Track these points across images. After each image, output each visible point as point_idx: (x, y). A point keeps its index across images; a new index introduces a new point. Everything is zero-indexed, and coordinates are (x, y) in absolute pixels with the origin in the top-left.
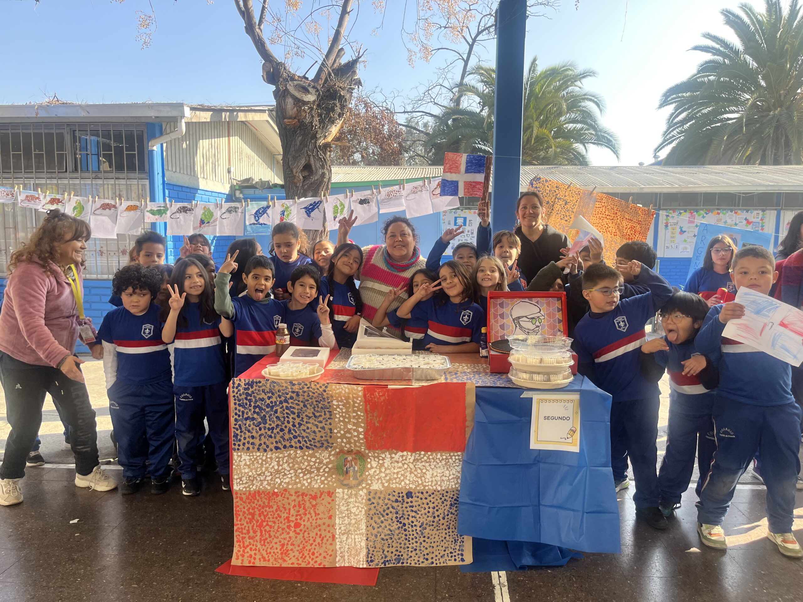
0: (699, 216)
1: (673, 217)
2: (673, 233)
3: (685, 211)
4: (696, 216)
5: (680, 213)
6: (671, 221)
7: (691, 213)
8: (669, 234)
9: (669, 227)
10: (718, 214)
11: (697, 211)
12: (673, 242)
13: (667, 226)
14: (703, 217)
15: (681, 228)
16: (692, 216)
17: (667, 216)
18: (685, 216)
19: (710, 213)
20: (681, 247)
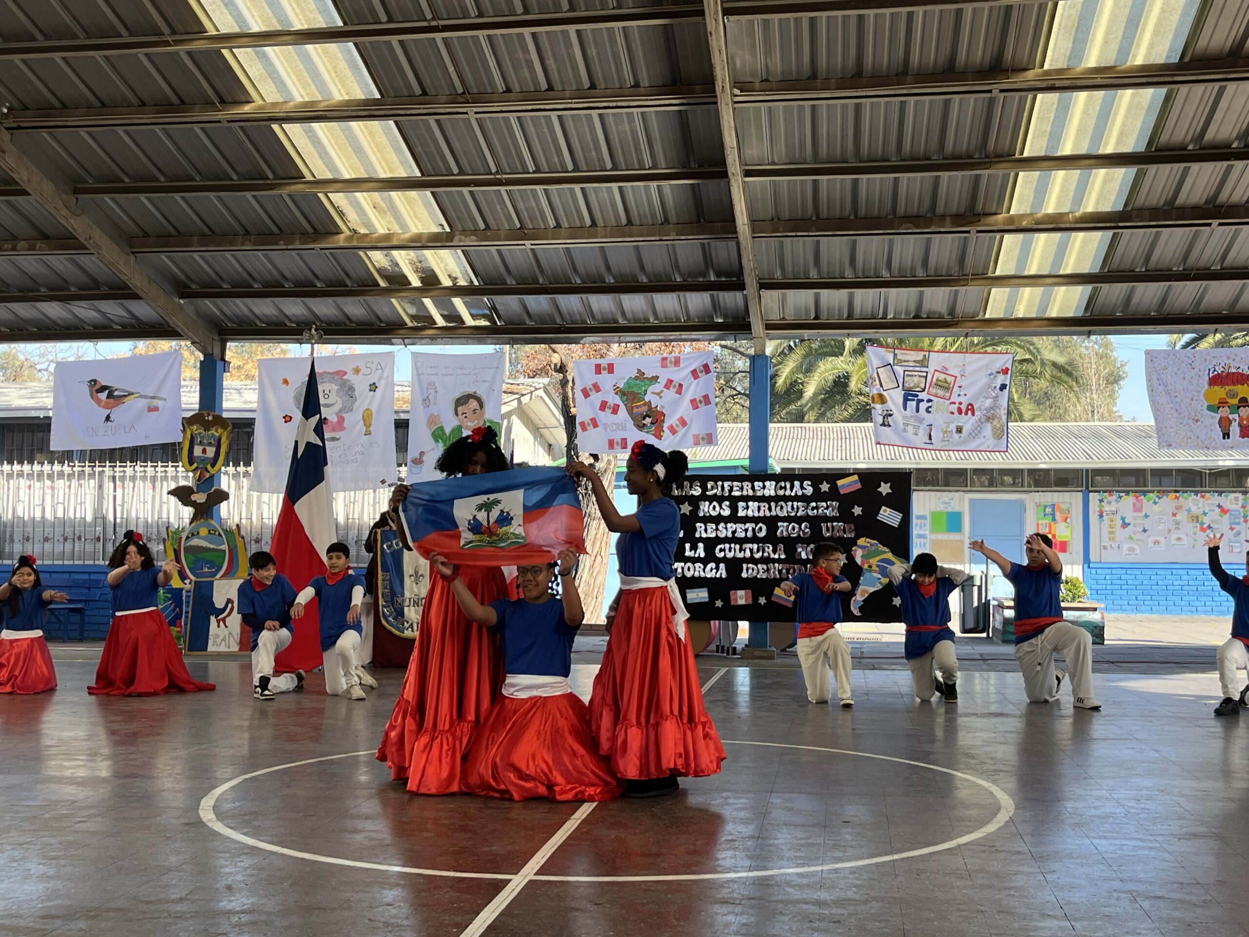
0: (1148, 500)
1: (1109, 503)
2: (1111, 527)
3: (1127, 493)
4: (1145, 501)
5: (1120, 497)
6: (1107, 508)
7: (1137, 497)
8: (1106, 528)
9: (1105, 517)
10: (1177, 498)
11: (1144, 493)
12: (1113, 539)
13: (1101, 516)
14: (1155, 503)
15: (1123, 519)
16: (1138, 501)
17: (1101, 501)
18: (1129, 500)
19: (1165, 497)
20: (1125, 547)
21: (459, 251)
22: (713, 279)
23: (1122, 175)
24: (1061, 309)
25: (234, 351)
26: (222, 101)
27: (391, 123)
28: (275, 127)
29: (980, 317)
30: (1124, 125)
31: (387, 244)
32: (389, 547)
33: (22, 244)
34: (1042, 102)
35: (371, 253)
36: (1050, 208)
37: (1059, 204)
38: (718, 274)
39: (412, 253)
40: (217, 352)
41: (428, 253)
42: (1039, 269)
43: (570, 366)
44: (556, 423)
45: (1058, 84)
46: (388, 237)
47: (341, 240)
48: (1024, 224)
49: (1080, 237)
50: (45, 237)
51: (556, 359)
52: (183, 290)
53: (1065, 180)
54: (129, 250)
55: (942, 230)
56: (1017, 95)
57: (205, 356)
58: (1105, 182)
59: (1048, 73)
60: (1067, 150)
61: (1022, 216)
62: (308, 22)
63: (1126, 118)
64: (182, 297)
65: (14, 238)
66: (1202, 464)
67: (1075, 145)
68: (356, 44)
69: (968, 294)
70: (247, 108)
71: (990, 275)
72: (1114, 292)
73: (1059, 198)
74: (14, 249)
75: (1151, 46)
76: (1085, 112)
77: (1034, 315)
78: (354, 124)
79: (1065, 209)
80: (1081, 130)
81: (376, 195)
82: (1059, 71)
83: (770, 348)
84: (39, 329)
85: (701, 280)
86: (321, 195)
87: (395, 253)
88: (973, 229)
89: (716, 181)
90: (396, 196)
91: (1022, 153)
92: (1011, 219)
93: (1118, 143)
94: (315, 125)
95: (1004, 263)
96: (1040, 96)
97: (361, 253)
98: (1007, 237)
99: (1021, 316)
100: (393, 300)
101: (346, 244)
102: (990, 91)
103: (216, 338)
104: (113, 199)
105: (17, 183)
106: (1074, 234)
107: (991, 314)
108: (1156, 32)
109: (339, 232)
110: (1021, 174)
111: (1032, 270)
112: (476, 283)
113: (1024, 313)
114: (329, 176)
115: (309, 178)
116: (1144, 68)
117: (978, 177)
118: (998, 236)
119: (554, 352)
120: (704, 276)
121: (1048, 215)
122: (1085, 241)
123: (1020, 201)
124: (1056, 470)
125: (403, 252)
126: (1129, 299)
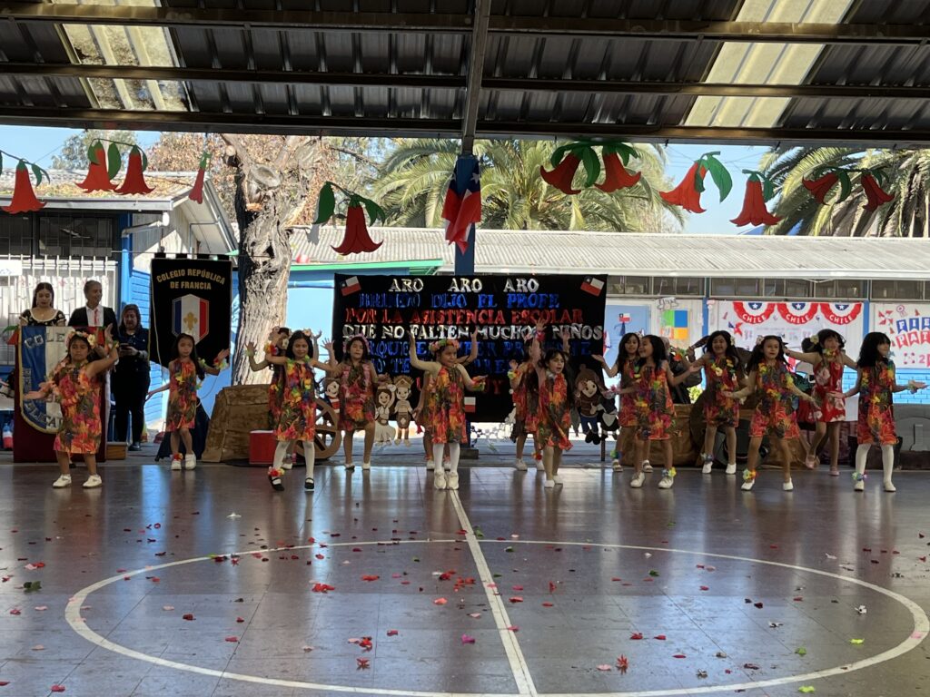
22: (428, 73)
24: (758, 120)
29: (681, 123)
32: (30, 343)
36: (775, 18)
37: (784, 13)
38: (434, 71)
39: (119, 29)
41: (131, 28)
42: (747, 80)
43: (245, 159)
46: (93, 9)
47: (37, 11)
48: (750, 32)
49: (795, 46)
51: (231, 151)
55: (671, 34)
61: (747, 25)
69: (673, 100)
71: (700, 82)
72: (811, 105)
73: (787, 8)
79: (793, 19)
85: (417, 73)
87: (95, 27)
88: (700, 34)
92: (738, 27)
95: (718, 70)
98: (727, 45)
99: (718, 125)
100: (80, 79)
101: (43, 15)
106: (790, 45)
107: (691, 121)
111: (740, 81)
112: (178, 65)
113: (723, 122)
118: (719, 42)
119: (228, 143)
120: (421, 70)
121: (772, 25)
122: (798, 53)
123: (749, 10)
124: (679, 278)
125: (103, 27)
126: (822, 110)
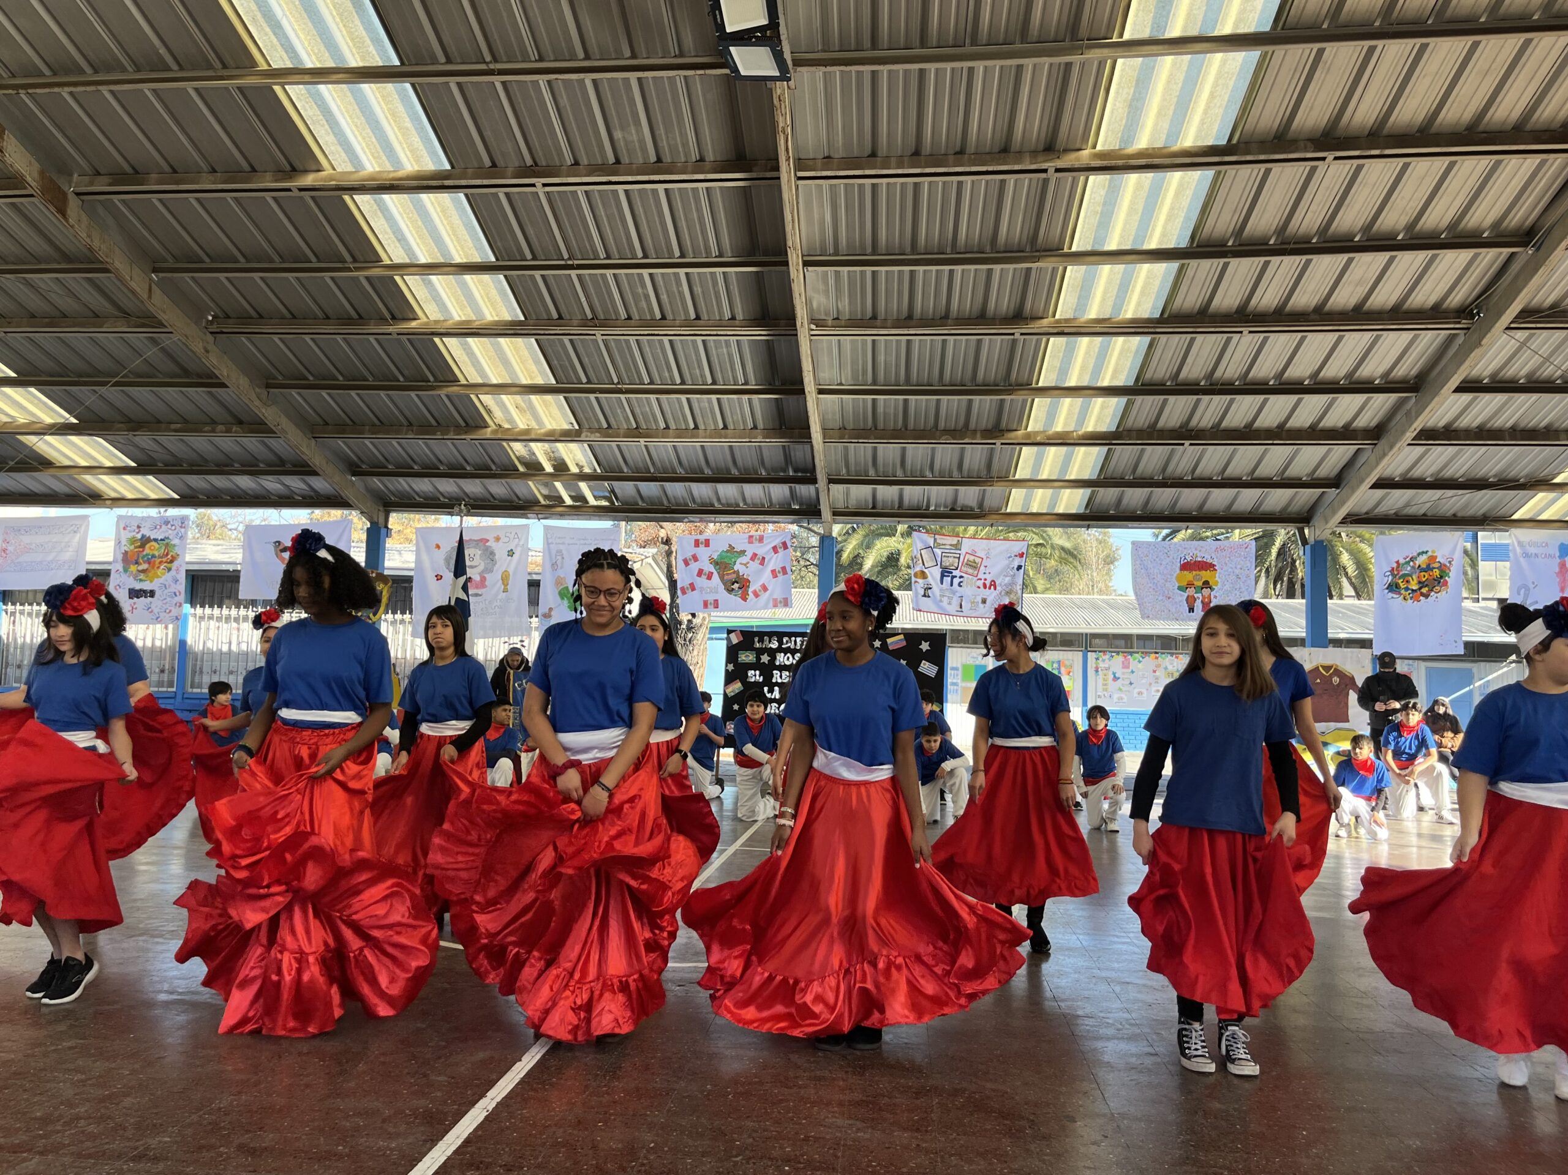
0: (1134, 659)
1: (1103, 661)
2: (1104, 680)
3: (1118, 653)
4: (1131, 659)
5: (1112, 656)
6: (1101, 665)
7: (1125, 657)
8: (1100, 681)
9: (1100, 672)
10: (1156, 658)
11: (1131, 653)
12: (1106, 690)
13: (1097, 671)
14: (1140, 662)
15: (1114, 674)
16: (1126, 660)
17: (1097, 659)
18: (1119, 659)
19: (1147, 657)
20: (1116, 696)
21: (586, 445)
22: (791, 474)
23: (1116, 404)
24: (1066, 507)
25: (396, 520)
26: (394, 318)
27: (533, 340)
28: (437, 340)
29: (1003, 511)
30: (1117, 364)
31: (526, 437)
32: (520, 686)
33: (220, 427)
34: (1054, 344)
35: (513, 444)
36: (1059, 427)
37: (1065, 424)
38: (795, 471)
39: (546, 445)
40: (381, 520)
41: (559, 445)
42: (1049, 475)
43: (674, 540)
44: (661, 585)
45: (1066, 330)
46: (527, 431)
47: (488, 433)
48: (1039, 439)
49: (1082, 450)
50: (240, 422)
51: (663, 534)
52: (355, 469)
53: (1071, 405)
54: (310, 436)
55: (974, 441)
56: (1035, 337)
57: (371, 523)
58: (1103, 407)
59: (1059, 321)
60: (1072, 382)
61: (1036, 433)
62: (467, 256)
63: (1119, 358)
64: (353, 475)
65: (214, 422)
66: (1177, 632)
67: (1079, 379)
68: (505, 277)
69: (994, 492)
70: (414, 324)
71: (1011, 478)
72: (1108, 495)
73: (1066, 419)
74: (213, 431)
75: (1139, 304)
76: (1087, 353)
77: (1044, 511)
78: (502, 341)
79: (1071, 429)
80: (1083, 368)
81: (518, 397)
82: (1067, 320)
83: (837, 529)
84: (232, 497)
85: (782, 474)
86: (473, 396)
87: (533, 445)
88: (998, 442)
89: (795, 397)
90: (535, 398)
91: (1037, 383)
92: (1028, 435)
93: (1113, 378)
94: (470, 340)
95: (1023, 469)
96: (1052, 339)
97: (505, 444)
98: (1025, 449)
99: (1035, 511)
100: (530, 483)
101: (493, 437)
102: (1013, 334)
103: (381, 509)
104: (299, 394)
105: (217, 377)
106: (1077, 448)
107: (1011, 509)
108: (1143, 293)
109: (486, 426)
110: (1036, 400)
111: (1044, 475)
112: (599, 471)
113: (1038, 509)
114: (480, 381)
115: (463, 382)
116: (1134, 321)
117: (1002, 401)
118: (1018, 447)
119: (662, 527)
120: (784, 471)
121: (1057, 433)
122: (1086, 454)
123: (1036, 421)
124: (1062, 634)
125: (539, 444)
126: (1120, 500)
